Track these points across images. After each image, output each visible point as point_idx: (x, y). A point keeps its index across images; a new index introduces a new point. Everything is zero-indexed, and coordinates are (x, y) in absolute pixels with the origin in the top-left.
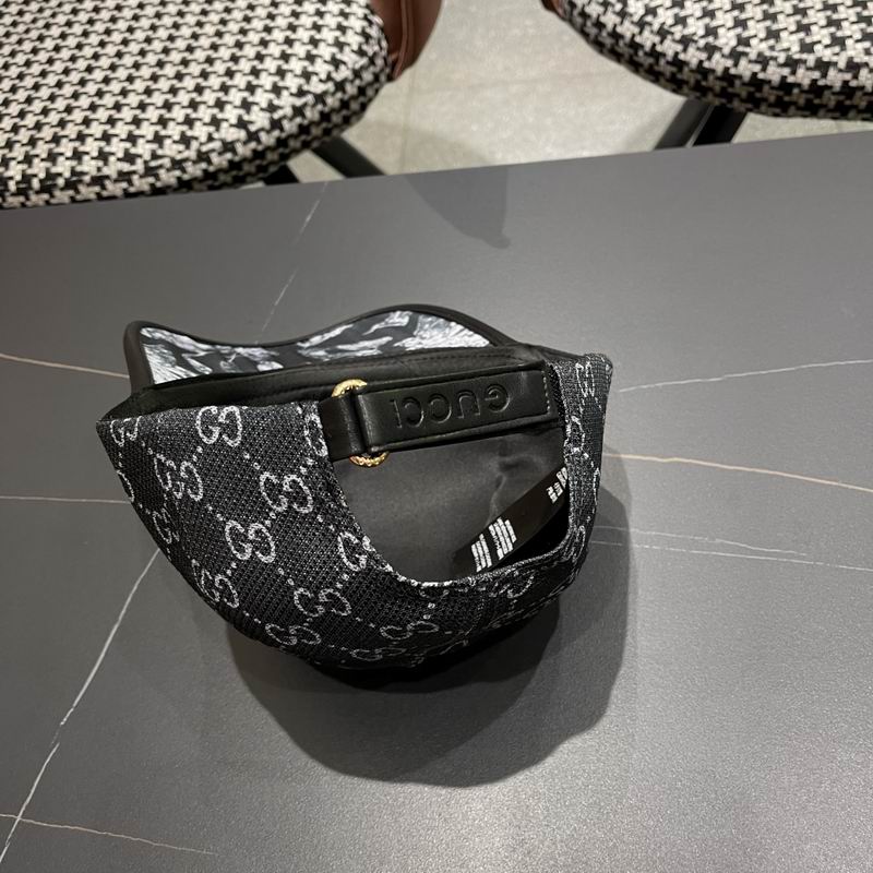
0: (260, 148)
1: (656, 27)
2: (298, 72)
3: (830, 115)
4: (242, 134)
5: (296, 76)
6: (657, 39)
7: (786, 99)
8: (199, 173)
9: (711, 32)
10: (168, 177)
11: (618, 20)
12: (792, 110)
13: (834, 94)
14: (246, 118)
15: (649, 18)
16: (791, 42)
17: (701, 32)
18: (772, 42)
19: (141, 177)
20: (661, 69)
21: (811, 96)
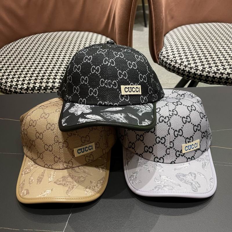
1: (184, 65)
3: (223, 84)
6: (184, 67)
7: (214, 80)
9: (196, 66)
12: (215, 83)
13: (224, 79)
15: (182, 63)
16: (215, 69)
17: (194, 66)
18: (210, 69)
20: (185, 73)
21: (219, 80)
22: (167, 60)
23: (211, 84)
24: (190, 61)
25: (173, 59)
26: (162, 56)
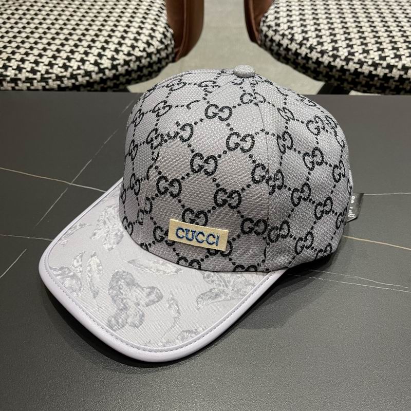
0: (104, 77)
1: (308, 45)
2: (129, 45)
3: (391, 92)
4: (96, 69)
5: (128, 46)
6: (308, 51)
7: (371, 83)
8: (70, 85)
9: (334, 49)
10: (53, 84)
11: (289, 42)
12: (373, 89)
14: (99, 61)
16: (375, 55)
17: (330, 49)
18: (365, 55)
19: (38, 82)
20: (309, 66)
21: (383, 82)
22: (273, 33)
23: (364, 92)
24: (324, 37)
25: (287, 33)
26: (265, 24)
